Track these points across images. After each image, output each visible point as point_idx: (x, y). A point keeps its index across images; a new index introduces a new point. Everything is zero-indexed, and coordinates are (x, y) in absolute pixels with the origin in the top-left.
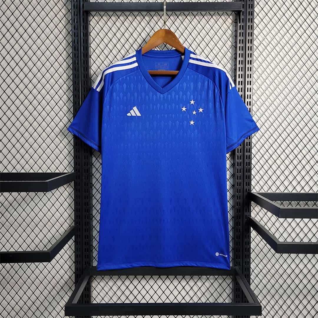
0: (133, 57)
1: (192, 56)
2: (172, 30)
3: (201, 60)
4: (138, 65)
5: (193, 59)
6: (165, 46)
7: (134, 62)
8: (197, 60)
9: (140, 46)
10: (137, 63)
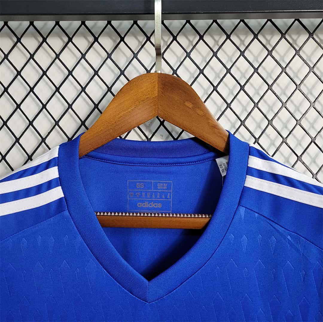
0: (47, 165)
1: (255, 163)
2: (185, 75)
3: (290, 182)
4: (62, 195)
5: (261, 175)
6: (162, 123)
7: (49, 185)
8: (276, 178)
9: (83, 123)
10: (59, 188)
